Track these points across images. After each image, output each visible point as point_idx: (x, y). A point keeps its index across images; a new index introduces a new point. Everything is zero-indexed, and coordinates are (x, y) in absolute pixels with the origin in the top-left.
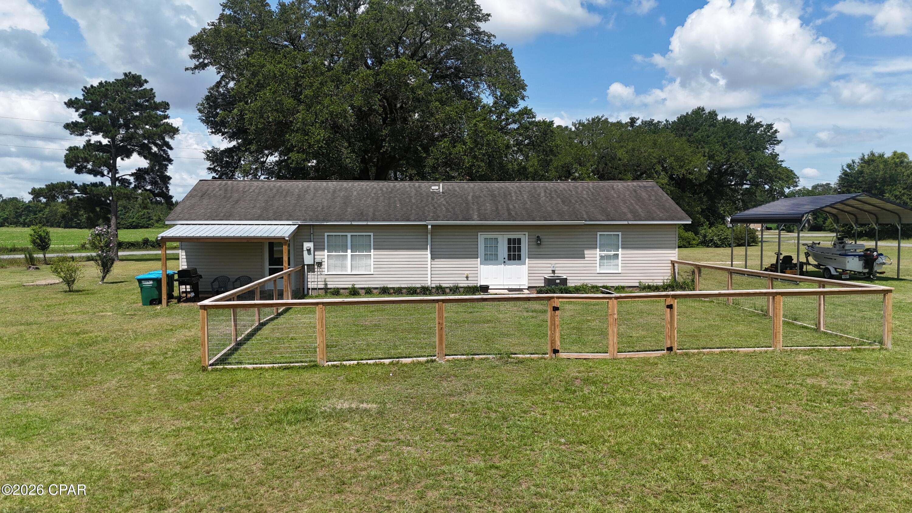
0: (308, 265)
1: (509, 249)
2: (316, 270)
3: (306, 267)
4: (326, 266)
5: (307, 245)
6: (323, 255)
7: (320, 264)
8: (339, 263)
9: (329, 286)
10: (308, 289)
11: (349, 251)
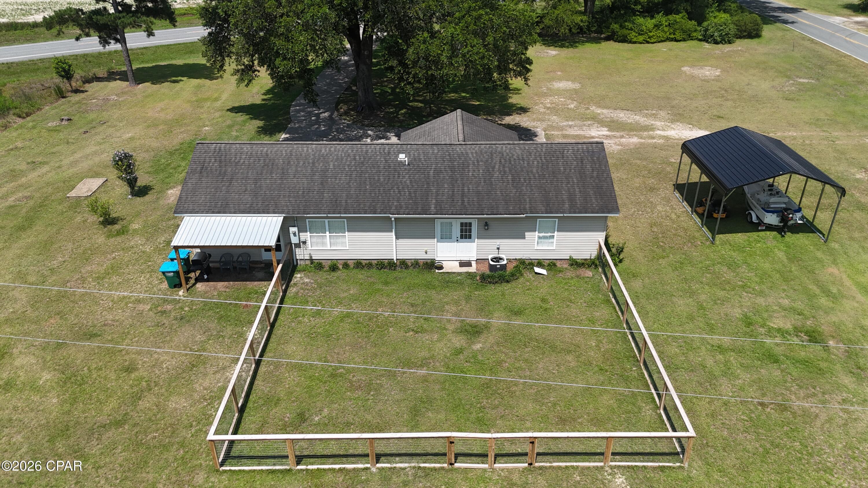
0: (294, 244)
1: (462, 231)
2: (302, 246)
3: (293, 245)
4: (309, 244)
5: (292, 230)
6: (306, 236)
7: (305, 243)
8: (320, 240)
9: (313, 258)
10: (297, 260)
11: (327, 233)
